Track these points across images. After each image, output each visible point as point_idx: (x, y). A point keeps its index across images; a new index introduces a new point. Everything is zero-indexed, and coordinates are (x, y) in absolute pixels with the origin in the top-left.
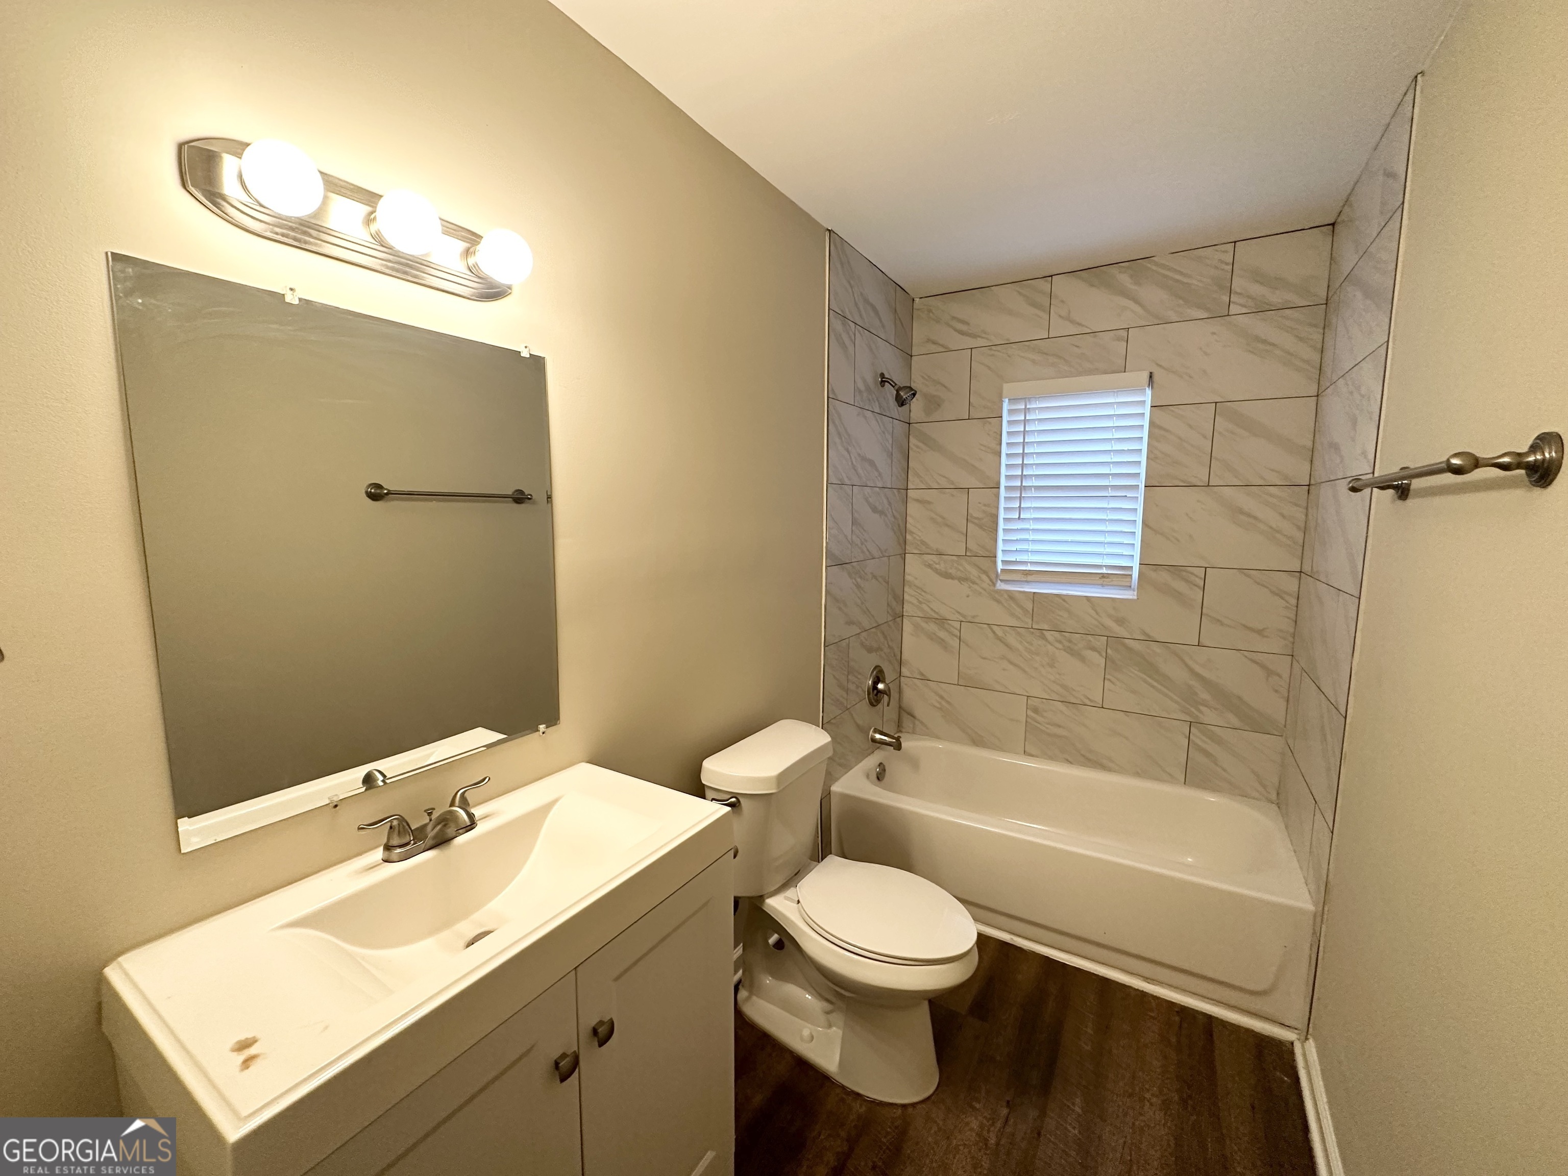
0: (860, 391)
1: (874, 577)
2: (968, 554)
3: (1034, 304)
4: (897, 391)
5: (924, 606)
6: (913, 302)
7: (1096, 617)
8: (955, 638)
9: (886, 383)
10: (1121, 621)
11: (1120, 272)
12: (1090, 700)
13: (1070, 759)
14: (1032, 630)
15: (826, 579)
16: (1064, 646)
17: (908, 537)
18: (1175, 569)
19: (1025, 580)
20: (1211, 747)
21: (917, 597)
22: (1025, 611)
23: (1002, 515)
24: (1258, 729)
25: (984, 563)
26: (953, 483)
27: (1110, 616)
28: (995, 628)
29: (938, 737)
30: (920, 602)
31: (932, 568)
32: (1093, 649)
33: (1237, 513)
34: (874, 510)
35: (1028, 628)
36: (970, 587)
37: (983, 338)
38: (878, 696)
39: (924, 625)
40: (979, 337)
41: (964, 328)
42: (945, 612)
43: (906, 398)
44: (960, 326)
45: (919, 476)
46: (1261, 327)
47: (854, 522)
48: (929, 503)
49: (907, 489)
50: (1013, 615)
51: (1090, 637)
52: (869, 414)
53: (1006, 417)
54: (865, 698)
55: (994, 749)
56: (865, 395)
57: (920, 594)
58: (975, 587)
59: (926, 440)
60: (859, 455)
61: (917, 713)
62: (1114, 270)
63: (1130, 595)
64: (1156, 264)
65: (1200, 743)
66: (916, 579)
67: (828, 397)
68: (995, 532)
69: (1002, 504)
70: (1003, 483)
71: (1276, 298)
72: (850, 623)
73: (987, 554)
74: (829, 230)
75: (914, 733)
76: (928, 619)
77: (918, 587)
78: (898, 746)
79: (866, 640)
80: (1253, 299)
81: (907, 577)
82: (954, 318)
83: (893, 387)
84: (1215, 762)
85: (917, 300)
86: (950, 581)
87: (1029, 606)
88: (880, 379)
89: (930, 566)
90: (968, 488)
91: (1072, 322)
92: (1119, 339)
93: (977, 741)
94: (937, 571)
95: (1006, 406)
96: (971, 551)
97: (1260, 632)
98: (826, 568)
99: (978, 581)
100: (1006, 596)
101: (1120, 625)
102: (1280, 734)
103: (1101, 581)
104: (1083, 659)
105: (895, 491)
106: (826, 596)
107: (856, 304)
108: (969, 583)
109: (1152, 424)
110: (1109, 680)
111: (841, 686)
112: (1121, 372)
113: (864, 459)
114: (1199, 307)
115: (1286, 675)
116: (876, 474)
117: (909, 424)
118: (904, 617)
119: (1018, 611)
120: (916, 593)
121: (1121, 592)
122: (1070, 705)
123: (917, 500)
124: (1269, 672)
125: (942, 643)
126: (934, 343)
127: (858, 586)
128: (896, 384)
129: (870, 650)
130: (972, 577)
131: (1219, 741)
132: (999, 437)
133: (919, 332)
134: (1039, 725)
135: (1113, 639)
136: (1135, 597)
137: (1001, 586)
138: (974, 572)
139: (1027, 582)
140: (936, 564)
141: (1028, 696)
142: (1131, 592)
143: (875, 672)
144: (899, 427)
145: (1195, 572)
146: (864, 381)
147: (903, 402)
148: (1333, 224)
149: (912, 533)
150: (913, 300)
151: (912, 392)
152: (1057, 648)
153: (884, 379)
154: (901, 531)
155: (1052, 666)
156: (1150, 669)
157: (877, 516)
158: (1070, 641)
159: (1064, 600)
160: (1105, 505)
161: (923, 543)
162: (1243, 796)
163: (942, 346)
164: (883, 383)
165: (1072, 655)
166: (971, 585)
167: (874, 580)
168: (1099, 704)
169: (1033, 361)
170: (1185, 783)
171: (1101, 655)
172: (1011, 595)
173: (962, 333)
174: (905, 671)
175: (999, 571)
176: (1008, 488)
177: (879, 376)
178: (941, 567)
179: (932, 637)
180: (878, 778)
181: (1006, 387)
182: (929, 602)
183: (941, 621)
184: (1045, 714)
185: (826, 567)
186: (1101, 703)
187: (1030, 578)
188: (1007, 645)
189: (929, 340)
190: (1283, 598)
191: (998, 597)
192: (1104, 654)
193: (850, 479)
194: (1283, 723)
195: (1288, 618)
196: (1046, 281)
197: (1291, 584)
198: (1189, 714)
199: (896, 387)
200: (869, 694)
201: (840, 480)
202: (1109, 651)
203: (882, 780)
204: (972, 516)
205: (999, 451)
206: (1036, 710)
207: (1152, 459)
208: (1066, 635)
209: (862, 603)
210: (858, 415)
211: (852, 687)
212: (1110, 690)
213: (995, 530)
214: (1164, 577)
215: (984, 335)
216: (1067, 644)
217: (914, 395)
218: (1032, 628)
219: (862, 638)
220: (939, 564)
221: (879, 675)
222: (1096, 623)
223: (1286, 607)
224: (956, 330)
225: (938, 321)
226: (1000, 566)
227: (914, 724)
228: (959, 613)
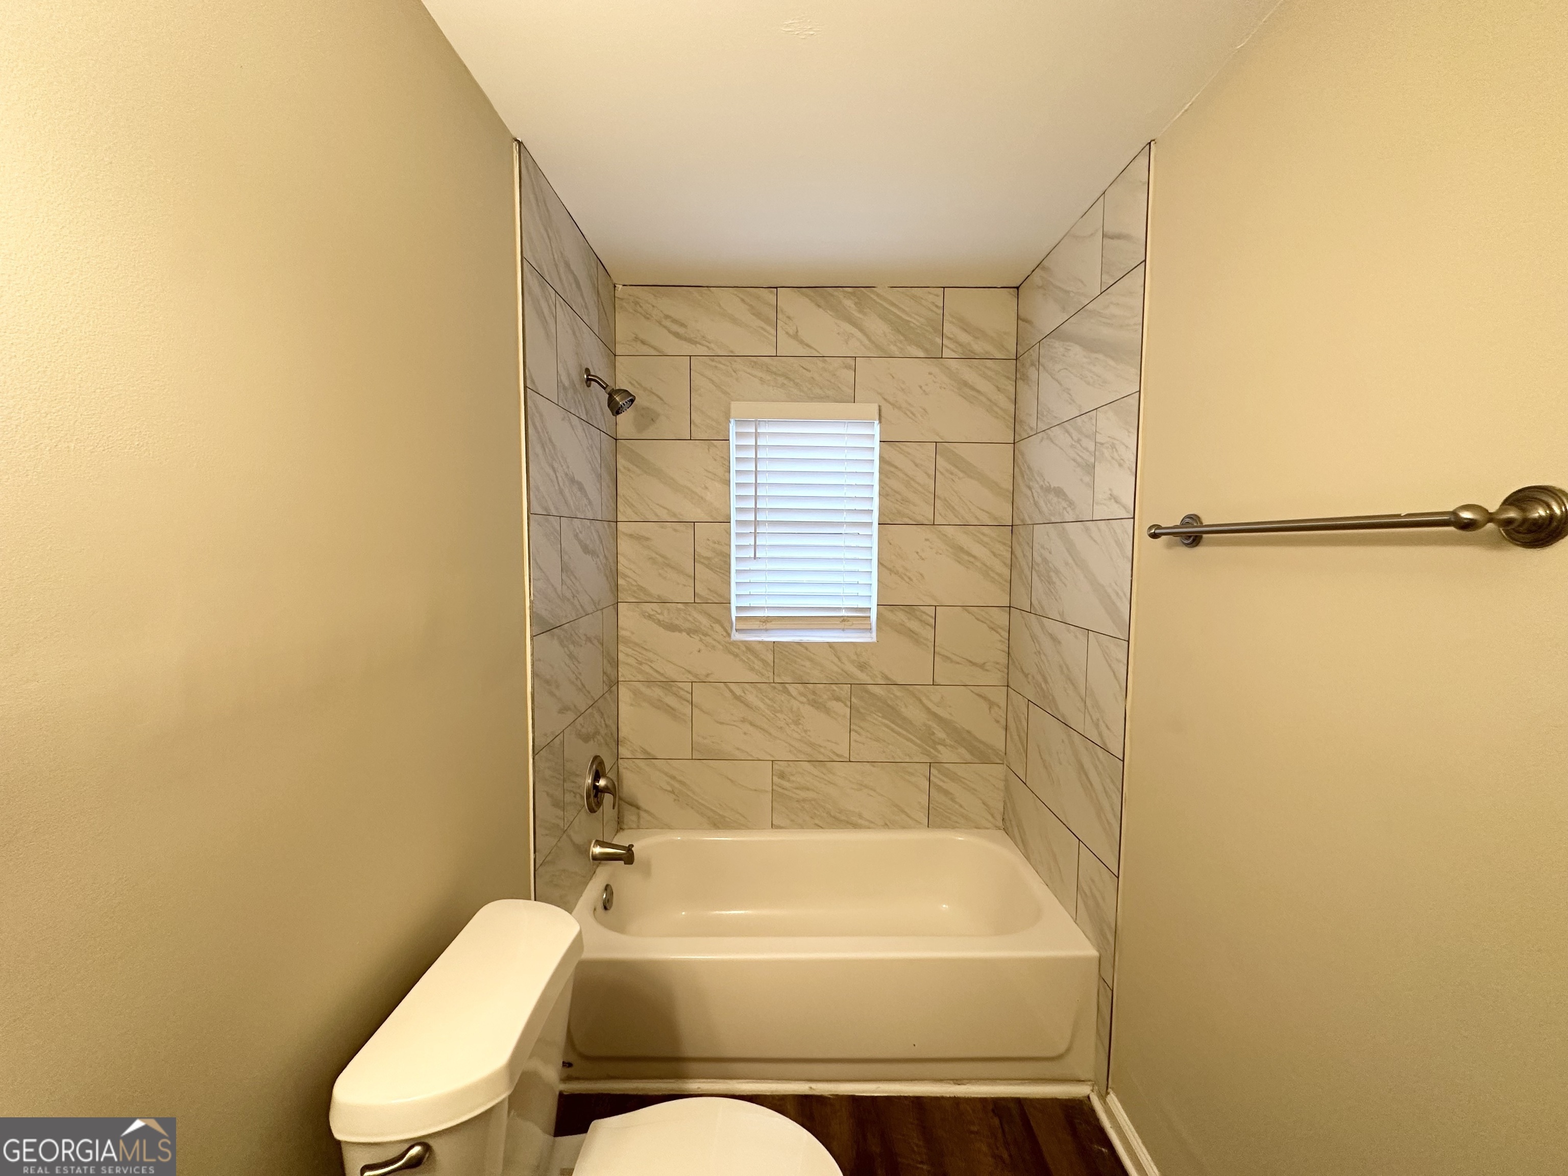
0: (565, 388)
1: (589, 639)
2: (697, 601)
3: (758, 315)
4: (611, 396)
5: (646, 668)
6: (615, 290)
7: (839, 664)
8: (685, 703)
9: (593, 383)
10: (862, 667)
11: (845, 297)
12: (838, 755)
13: (820, 824)
14: (773, 684)
15: (532, 655)
16: (808, 700)
17: (621, 581)
18: (909, 609)
19: (765, 627)
20: (950, 786)
21: (636, 656)
22: (764, 662)
23: (734, 554)
24: (985, 760)
25: (715, 610)
26: (675, 515)
27: (853, 662)
28: (732, 686)
29: (668, 827)
30: (641, 663)
31: (653, 620)
32: (838, 699)
33: (959, 552)
34: (586, 549)
35: (770, 683)
36: (701, 640)
37: (703, 345)
38: (599, 796)
39: (643, 689)
40: (700, 344)
41: (681, 330)
42: (671, 672)
43: (624, 404)
44: (675, 328)
45: (632, 506)
46: (968, 373)
47: (565, 569)
48: (647, 539)
49: (617, 522)
50: (752, 669)
51: (834, 687)
52: (575, 420)
53: (733, 441)
54: (584, 805)
55: (739, 829)
56: (570, 393)
57: (640, 653)
58: (708, 639)
59: (638, 461)
60: (566, 474)
61: (642, 804)
62: (838, 293)
63: (870, 637)
64: (878, 295)
65: (941, 784)
66: (633, 633)
67: (525, 387)
68: (728, 574)
69: (734, 542)
70: (734, 517)
71: (979, 347)
72: (564, 710)
73: (721, 600)
74: (518, 141)
75: (638, 828)
76: (650, 682)
77: (636, 644)
78: (628, 857)
79: (583, 727)
80: (961, 345)
81: (622, 633)
82: (667, 317)
83: (604, 388)
84: (953, 800)
85: (620, 287)
86: (677, 634)
87: (769, 658)
88: (585, 377)
89: (650, 617)
90: (694, 522)
91: (802, 342)
92: (847, 367)
93: (718, 823)
94: (659, 622)
95: (733, 429)
96: (701, 597)
97: (982, 666)
98: (532, 640)
99: (710, 632)
100: (744, 649)
101: (862, 671)
102: (1001, 762)
103: (842, 626)
104: (827, 711)
105: (606, 524)
106: (533, 678)
107: (556, 265)
108: (700, 635)
109: (882, 459)
110: (854, 730)
111: (556, 804)
112: (851, 402)
113: (573, 481)
114: (919, 346)
115: (1003, 704)
116: (585, 501)
117: (616, 440)
118: (619, 682)
119: (758, 665)
120: (633, 652)
121: (863, 635)
122: (817, 763)
123: (631, 536)
124: (991, 704)
125: (671, 711)
126: (643, 342)
127: (571, 656)
128: (607, 385)
129: (586, 738)
130: (703, 628)
131: (955, 778)
132: (727, 464)
133: (624, 326)
134: (786, 792)
135: (857, 686)
136: (875, 640)
137: (736, 636)
138: (704, 621)
139: (766, 630)
140: (659, 614)
141: (772, 761)
142: (868, 635)
143: (594, 767)
144: (607, 442)
145: (927, 612)
146: (569, 375)
147: (619, 409)
148: (1018, 288)
149: (625, 576)
150: (615, 286)
151: (631, 398)
152: (802, 703)
153: (589, 377)
154: (613, 574)
155: (797, 723)
156: (892, 713)
157: (589, 557)
158: (814, 693)
159: (807, 649)
160: (841, 543)
161: (641, 589)
162: (976, 828)
163: (655, 349)
164: (589, 382)
165: (817, 708)
166: (703, 637)
167: (589, 644)
168: (846, 758)
169: (761, 379)
170: (928, 826)
171: (846, 706)
172: (748, 646)
173: (677, 335)
174: (623, 752)
175: (734, 619)
176: (739, 523)
177: (584, 372)
178: (665, 617)
179: (659, 705)
180: (605, 908)
181: (734, 405)
182: (651, 662)
183: (668, 684)
184: (792, 778)
185: (532, 637)
186: (848, 757)
187: (769, 626)
188: (747, 705)
189: (636, 339)
190: (997, 632)
191: (733, 649)
192: (849, 704)
193: (557, 509)
194: (1004, 751)
195: (1003, 651)
196: (771, 292)
197: (1001, 618)
198: (928, 754)
199: (609, 390)
200: (588, 797)
201: (546, 509)
202: (853, 699)
203: (610, 907)
204: (699, 556)
205: (728, 479)
206: (782, 776)
207: (883, 496)
208: (810, 687)
209: (577, 678)
210: (563, 419)
211: (569, 798)
212: (856, 741)
213: (727, 571)
214: (900, 616)
215: (704, 342)
216: (811, 697)
217: (632, 401)
218: (774, 683)
219: (579, 727)
220: (662, 614)
221: (599, 769)
222: (840, 671)
223: (1000, 641)
224: (670, 331)
225: (647, 317)
226: (734, 614)
227: (639, 817)
228: (689, 672)
